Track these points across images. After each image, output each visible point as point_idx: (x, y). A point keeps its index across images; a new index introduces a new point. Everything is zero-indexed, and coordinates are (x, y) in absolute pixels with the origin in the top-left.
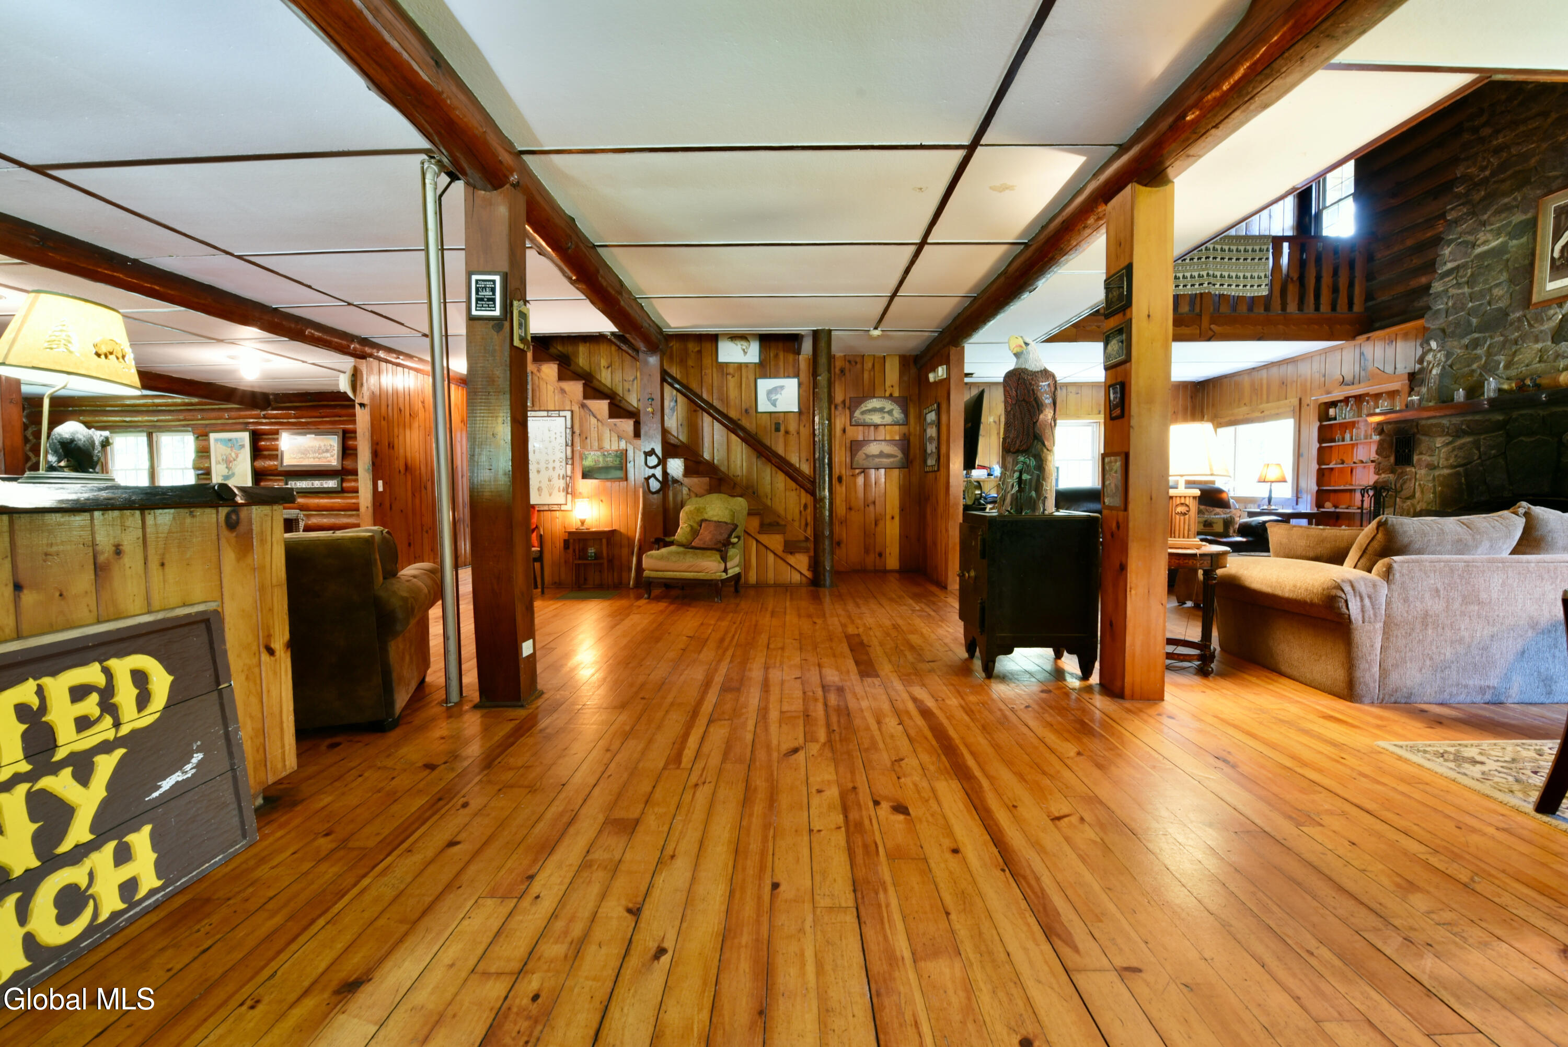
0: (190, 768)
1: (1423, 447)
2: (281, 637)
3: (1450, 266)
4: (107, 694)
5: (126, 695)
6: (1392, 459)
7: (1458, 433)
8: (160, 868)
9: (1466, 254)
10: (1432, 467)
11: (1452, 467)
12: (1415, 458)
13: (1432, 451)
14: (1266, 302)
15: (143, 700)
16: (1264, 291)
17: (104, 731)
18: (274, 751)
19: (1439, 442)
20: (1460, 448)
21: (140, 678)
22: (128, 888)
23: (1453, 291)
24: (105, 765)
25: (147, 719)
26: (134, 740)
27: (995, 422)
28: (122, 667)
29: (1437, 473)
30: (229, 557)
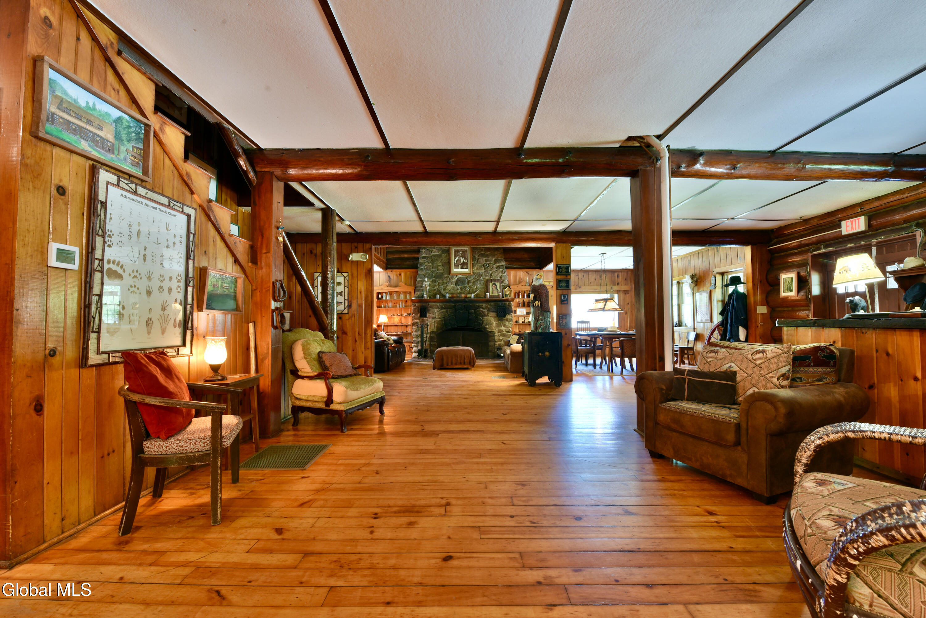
1: (431, 312)
3: (424, 255)
6: (419, 315)
7: (442, 308)
9: (429, 254)
10: (433, 318)
11: (440, 318)
12: (428, 315)
13: (433, 313)
19: (436, 310)
20: (442, 312)
23: (427, 264)
29: (435, 320)
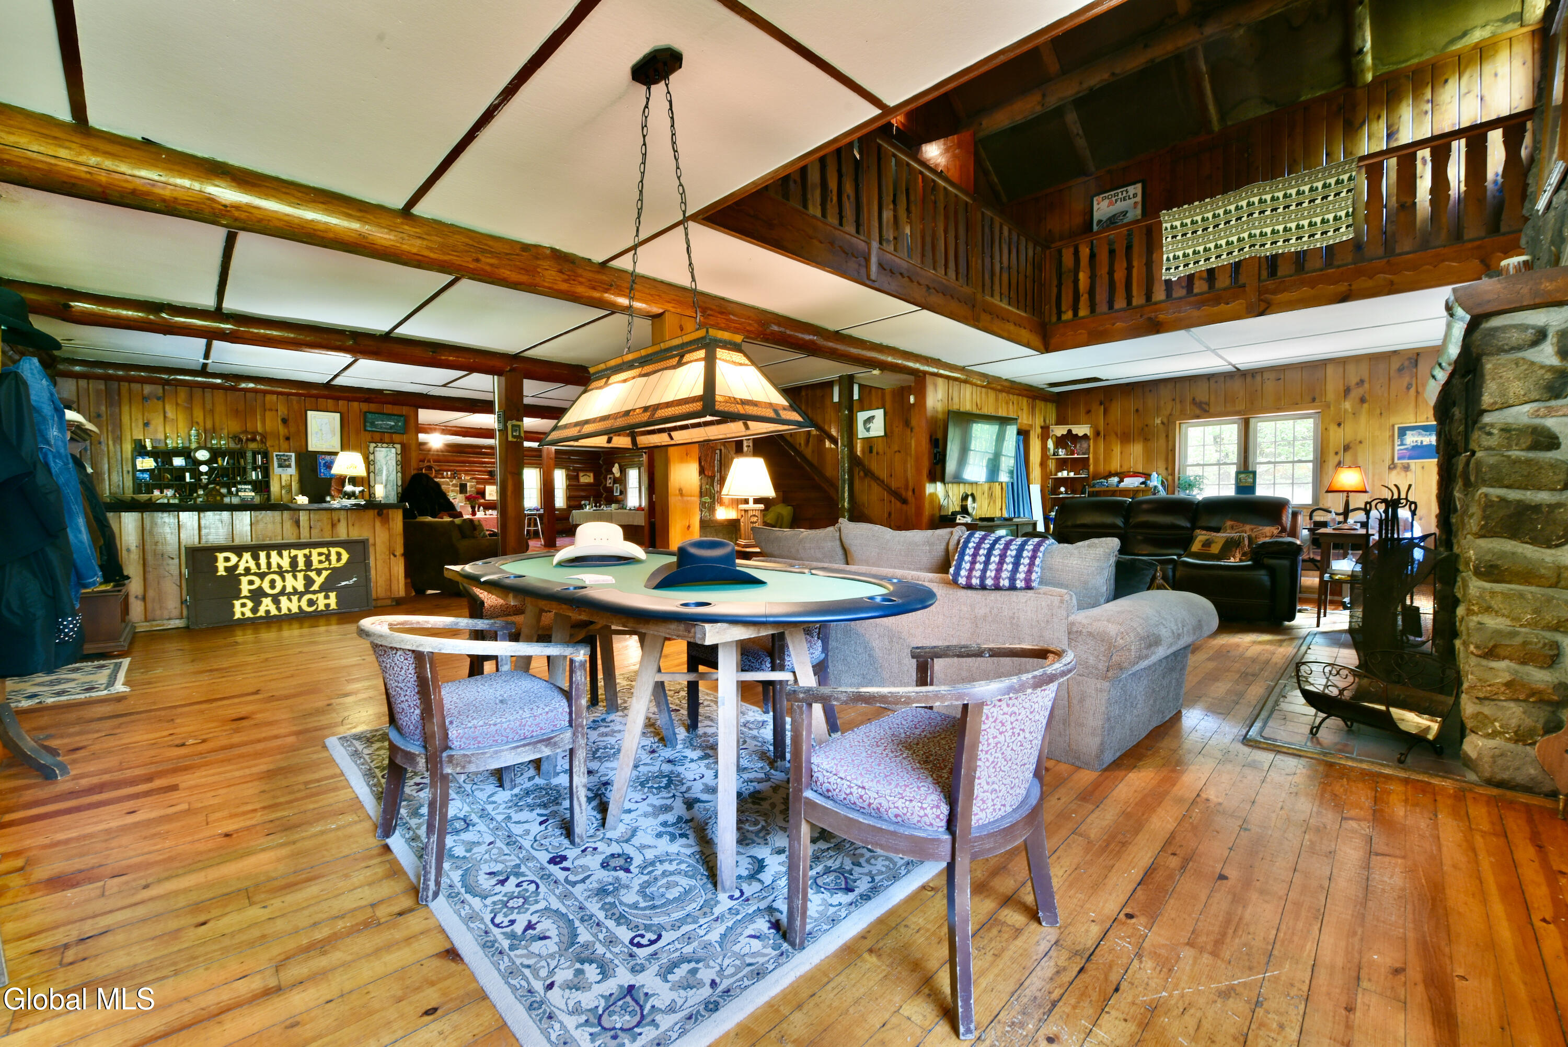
0: (351, 582)
2: (400, 550)
4: (328, 557)
5: (333, 557)
8: (337, 604)
14: (1356, 245)
15: (339, 560)
16: (1346, 235)
17: (326, 565)
18: (394, 587)
21: (339, 555)
22: (327, 606)
24: (325, 574)
25: (339, 565)
26: (334, 569)
27: (1163, 423)
28: (333, 551)
30: (378, 524)
